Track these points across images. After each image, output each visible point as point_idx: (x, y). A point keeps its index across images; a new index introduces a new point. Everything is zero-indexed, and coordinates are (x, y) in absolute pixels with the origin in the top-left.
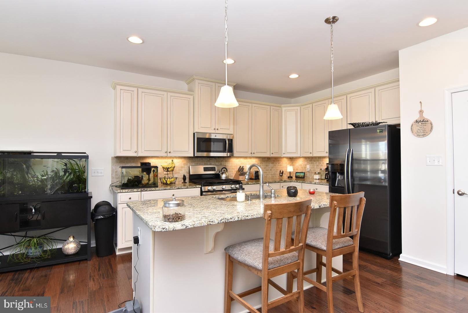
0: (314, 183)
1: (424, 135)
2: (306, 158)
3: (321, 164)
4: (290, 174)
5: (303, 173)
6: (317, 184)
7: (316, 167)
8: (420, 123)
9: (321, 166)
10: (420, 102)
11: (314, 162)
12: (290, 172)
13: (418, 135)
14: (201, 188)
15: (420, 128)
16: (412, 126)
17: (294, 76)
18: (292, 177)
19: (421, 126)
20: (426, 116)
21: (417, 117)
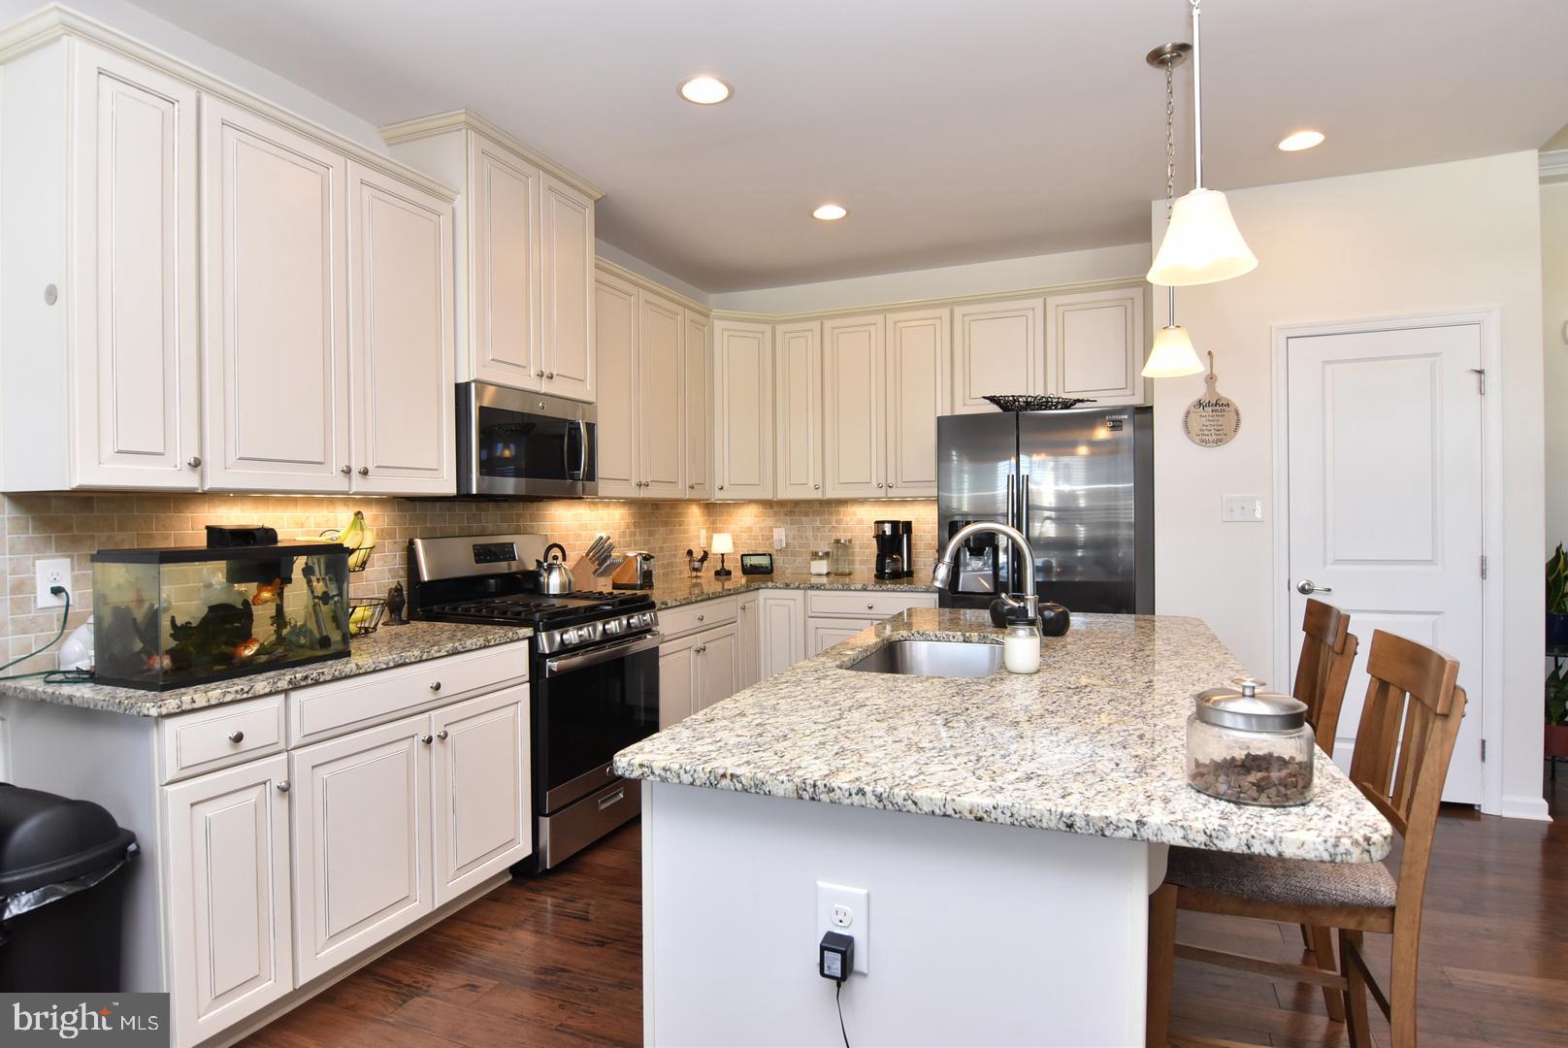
0: (859, 586)
1: (1218, 442)
2: (767, 504)
3: (830, 523)
4: (723, 562)
5: (765, 555)
6: (873, 590)
7: (809, 533)
8: (1210, 409)
9: (829, 531)
10: (1210, 353)
11: (804, 519)
12: (723, 555)
13: (1202, 441)
14: (529, 638)
15: (1208, 423)
16: (1188, 414)
17: (830, 212)
18: (729, 573)
19: (1213, 416)
20: (1224, 390)
21: (1200, 392)
